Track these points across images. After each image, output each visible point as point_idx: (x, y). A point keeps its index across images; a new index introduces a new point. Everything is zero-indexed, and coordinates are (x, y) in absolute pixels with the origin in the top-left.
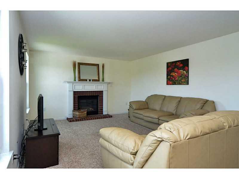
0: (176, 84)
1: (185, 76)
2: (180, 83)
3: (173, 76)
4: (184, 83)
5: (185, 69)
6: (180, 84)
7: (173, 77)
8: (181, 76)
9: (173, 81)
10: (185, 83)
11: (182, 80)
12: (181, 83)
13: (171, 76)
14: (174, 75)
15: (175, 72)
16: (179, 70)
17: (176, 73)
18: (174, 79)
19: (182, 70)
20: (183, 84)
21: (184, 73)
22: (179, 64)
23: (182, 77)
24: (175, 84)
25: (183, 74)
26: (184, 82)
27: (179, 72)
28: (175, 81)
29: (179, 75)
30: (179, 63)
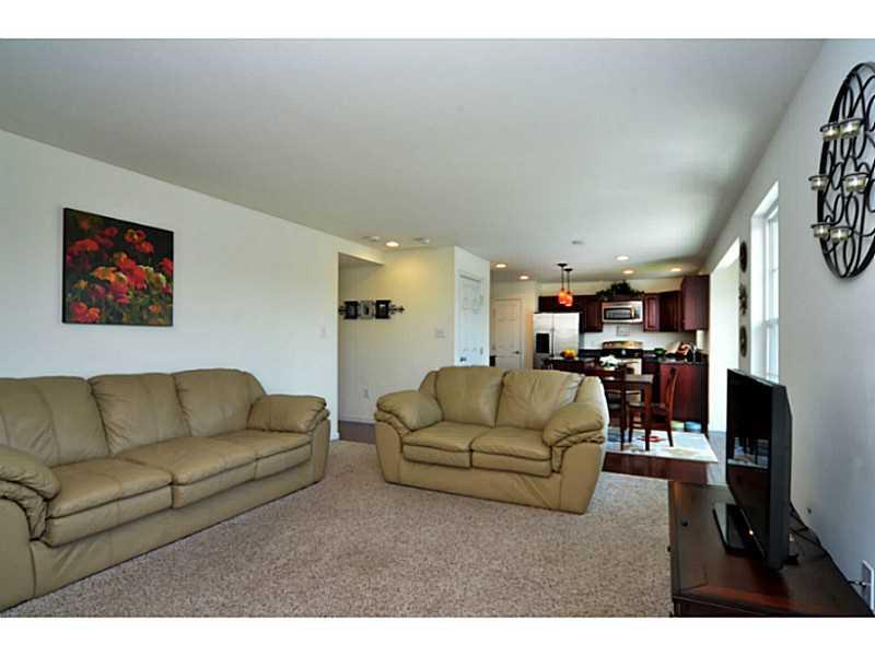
0: (124, 320)
1: (160, 291)
2: (141, 318)
3: (109, 282)
4: (161, 320)
5: (161, 267)
6: (142, 322)
7: (107, 290)
8: (147, 291)
9: (108, 307)
10: (163, 318)
11: (150, 308)
12: (145, 317)
13: (97, 280)
14: (112, 278)
15: (119, 270)
16: (138, 264)
17: (124, 273)
18: (110, 297)
19: (152, 269)
20: (153, 321)
21: (158, 280)
22: (136, 237)
23: (152, 297)
24: (120, 323)
25: (156, 285)
26: (160, 315)
27: (135, 272)
28: (117, 307)
29: (139, 286)
30: (139, 235)
